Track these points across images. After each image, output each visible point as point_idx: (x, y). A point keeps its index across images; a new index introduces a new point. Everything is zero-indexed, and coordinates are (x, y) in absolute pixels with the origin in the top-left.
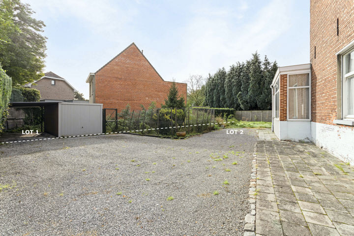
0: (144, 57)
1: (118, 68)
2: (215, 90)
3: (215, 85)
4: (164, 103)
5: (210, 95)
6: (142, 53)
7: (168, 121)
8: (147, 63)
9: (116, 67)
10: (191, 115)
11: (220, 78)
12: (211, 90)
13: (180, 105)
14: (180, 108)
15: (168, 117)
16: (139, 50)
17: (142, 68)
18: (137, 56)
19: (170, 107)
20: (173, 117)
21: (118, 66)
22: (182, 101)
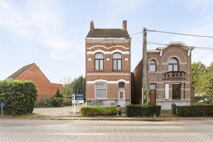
0: (40, 70)
1: (26, 76)
2: (78, 87)
3: (78, 84)
4: (54, 96)
5: (75, 90)
6: (39, 68)
7: (57, 102)
8: (42, 74)
9: (25, 76)
10: (65, 100)
11: (81, 81)
12: (76, 87)
13: (61, 96)
14: (61, 97)
15: (57, 100)
16: (37, 67)
17: (39, 76)
18: (36, 70)
19: (57, 97)
20: (59, 100)
21: (26, 75)
22: (61, 95)
